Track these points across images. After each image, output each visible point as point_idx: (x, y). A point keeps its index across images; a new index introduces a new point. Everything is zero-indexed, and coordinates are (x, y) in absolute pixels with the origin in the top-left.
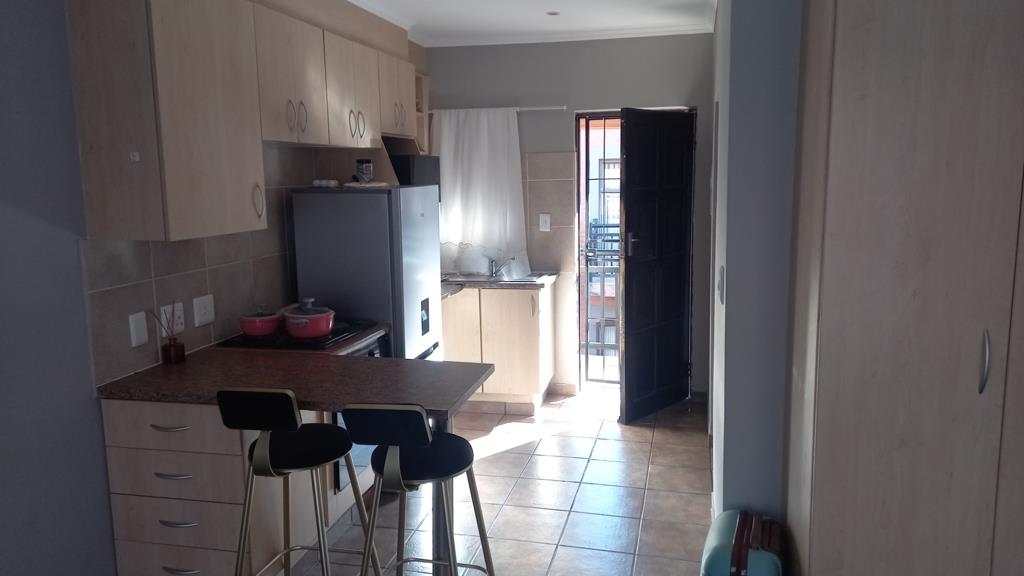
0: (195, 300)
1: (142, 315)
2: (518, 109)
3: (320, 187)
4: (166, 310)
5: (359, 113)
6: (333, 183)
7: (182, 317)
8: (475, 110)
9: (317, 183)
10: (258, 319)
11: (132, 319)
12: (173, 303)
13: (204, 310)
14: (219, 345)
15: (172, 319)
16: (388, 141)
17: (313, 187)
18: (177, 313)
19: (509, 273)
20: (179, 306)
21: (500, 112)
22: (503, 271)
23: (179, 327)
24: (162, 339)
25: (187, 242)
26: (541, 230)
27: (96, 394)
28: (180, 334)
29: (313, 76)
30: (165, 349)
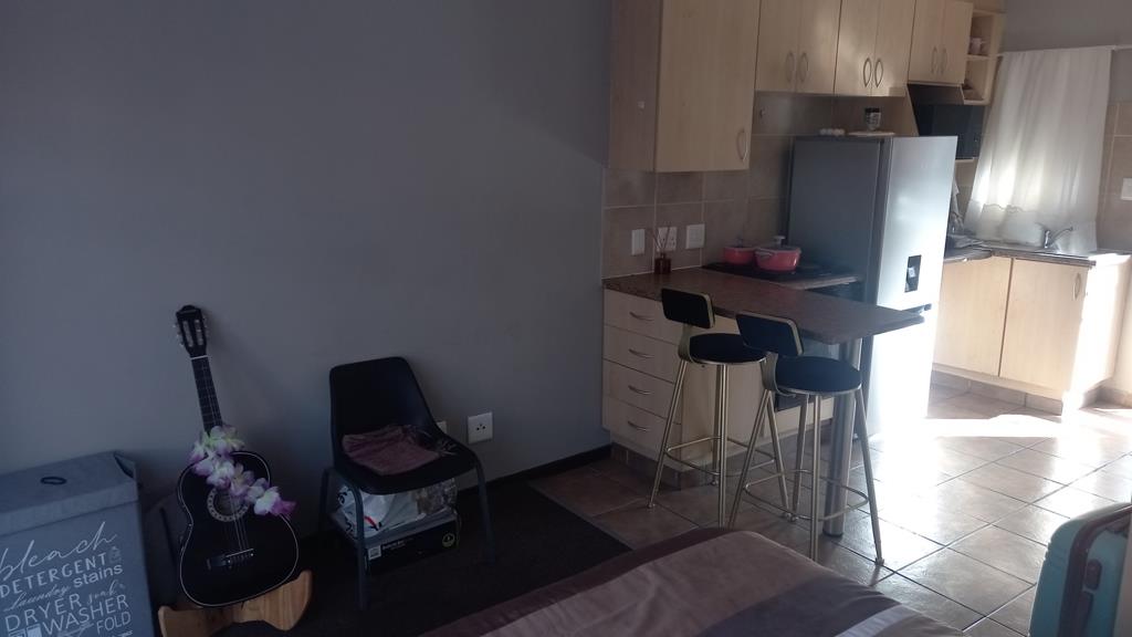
0: (689, 227)
1: (642, 231)
2: (1114, 47)
3: (826, 136)
4: (662, 231)
5: (879, 61)
6: (839, 132)
7: (675, 237)
8: (1055, 51)
9: (823, 132)
10: (737, 250)
11: (634, 233)
12: (669, 227)
13: (695, 236)
14: (703, 267)
15: (666, 238)
16: (916, 90)
17: (820, 136)
18: (671, 235)
19: (1066, 246)
20: (673, 229)
21: (1088, 52)
22: (1059, 242)
23: (671, 247)
24: (657, 253)
25: (687, 175)
26: (1123, 197)
27: (601, 283)
28: (672, 252)
29: (824, 28)
30: (657, 261)
